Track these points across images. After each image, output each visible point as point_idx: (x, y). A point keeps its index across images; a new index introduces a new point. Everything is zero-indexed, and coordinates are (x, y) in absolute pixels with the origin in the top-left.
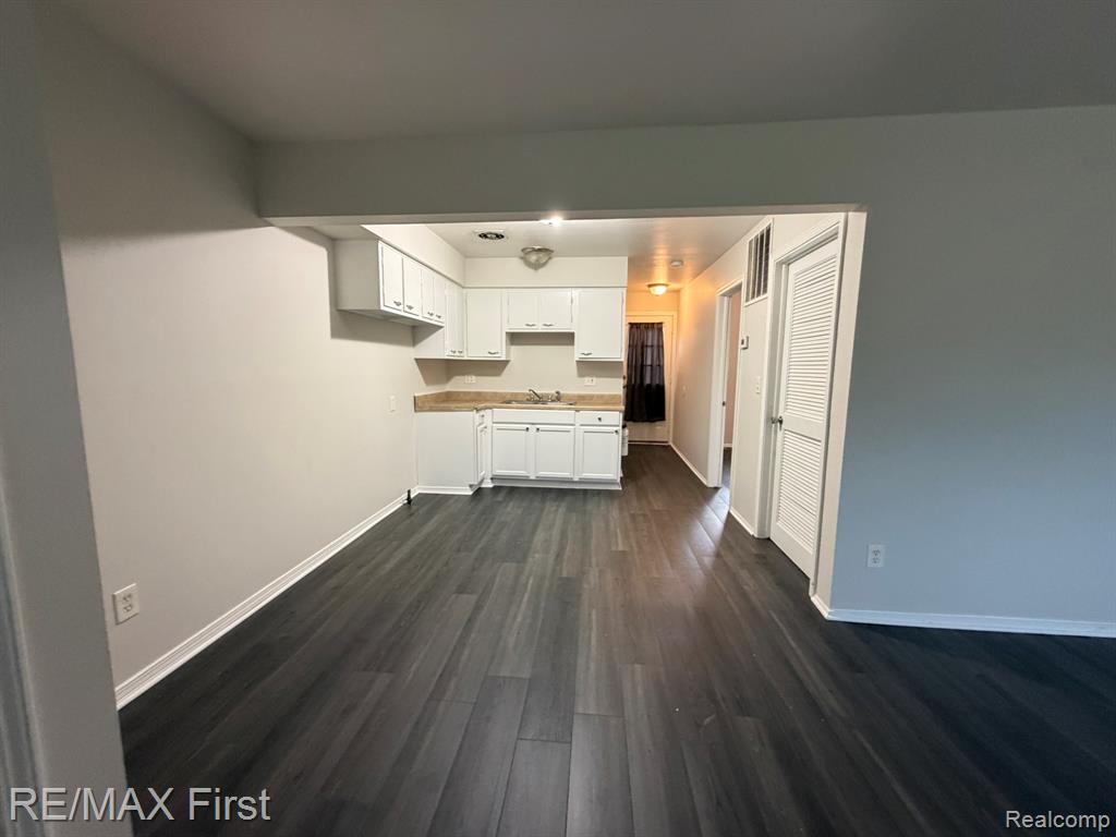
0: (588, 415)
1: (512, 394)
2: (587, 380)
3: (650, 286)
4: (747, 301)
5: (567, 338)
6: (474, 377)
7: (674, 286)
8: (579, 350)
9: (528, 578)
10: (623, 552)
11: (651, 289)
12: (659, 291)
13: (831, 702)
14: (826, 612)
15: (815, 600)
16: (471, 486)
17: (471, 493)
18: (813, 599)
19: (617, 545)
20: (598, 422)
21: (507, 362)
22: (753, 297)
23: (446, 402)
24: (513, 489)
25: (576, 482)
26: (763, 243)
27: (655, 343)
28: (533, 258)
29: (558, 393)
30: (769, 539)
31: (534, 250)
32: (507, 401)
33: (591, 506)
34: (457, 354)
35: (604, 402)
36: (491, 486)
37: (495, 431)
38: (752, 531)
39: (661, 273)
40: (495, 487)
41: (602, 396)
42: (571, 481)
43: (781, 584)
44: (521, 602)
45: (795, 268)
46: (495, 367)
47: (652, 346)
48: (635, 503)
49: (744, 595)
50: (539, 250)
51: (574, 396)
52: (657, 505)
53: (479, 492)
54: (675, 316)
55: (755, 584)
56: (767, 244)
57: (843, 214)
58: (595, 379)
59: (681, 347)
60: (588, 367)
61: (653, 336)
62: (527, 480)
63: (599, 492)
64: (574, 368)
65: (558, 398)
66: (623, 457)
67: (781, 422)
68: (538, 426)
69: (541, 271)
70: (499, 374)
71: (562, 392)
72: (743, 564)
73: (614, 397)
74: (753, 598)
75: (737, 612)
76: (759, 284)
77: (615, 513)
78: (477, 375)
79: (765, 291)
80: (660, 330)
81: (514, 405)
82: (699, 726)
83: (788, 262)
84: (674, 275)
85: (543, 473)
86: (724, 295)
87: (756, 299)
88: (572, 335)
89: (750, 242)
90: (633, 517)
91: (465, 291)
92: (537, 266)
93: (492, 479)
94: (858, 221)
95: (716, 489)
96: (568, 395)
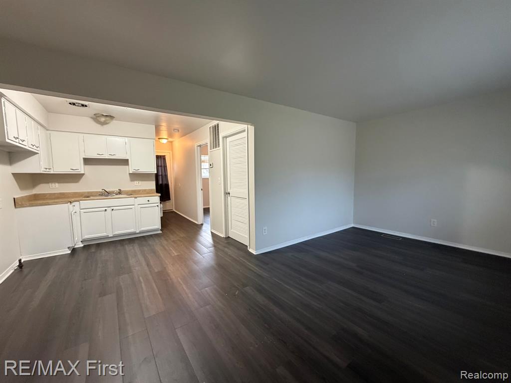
0: (142, 200)
1: (88, 192)
2: (136, 183)
3: (159, 139)
4: (211, 149)
5: (125, 162)
6: (57, 184)
7: (170, 139)
8: (132, 168)
9: (139, 278)
10: (178, 255)
11: (160, 140)
12: (164, 141)
13: (265, 274)
14: (254, 252)
15: (250, 250)
16: (69, 248)
17: (70, 252)
18: (249, 250)
19: (174, 254)
20: (148, 202)
21: (84, 174)
22: (213, 148)
23: (36, 200)
24: (98, 245)
25: (138, 233)
26: (216, 129)
27: (163, 165)
28: (103, 119)
29: (120, 190)
30: (229, 237)
31: (103, 115)
32: (88, 196)
33: (151, 242)
34: (48, 170)
35: (146, 193)
36: (82, 245)
37: (83, 215)
38: (223, 235)
39: (164, 134)
40: (84, 246)
41: (145, 190)
42: (135, 233)
43: (239, 249)
44: (142, 288)
45: (229, 139)
46: (75, 177)
47: (161, 166)
48: (171, 236)
49: (230, 256)
50: (106, 116)
51: (129, 191)
52: (182, 235)
53: (74, 250)
54: (171, 154)
55: (231, 251)
56: (218, 129)
57: (247, 126)
58: (140, 182)
59: (175, 166)
60: (136, 176)
61: (161, 162)
62: (107, 237)
63: (151, 236)
64: (128, 177)
65: (120, 192)
66: (161, 217)
67: (229, 194)
68: (112, 208)
69: (105, 126)
70: (77, 182)
71: (122, 189)
72: (225, 247)
73: (152, 190)
74: (233, 256)
75: (230, 261)
76: (216, 143)
77: (165, 242)
78: (58, 183)
79: (219, 146)
80: (164, 159)
81: (92, 198)
82: (235, 295)
83: (226, 137)
84: (170, 135)
85: (117, 233)
86: (198, 146)
87: (215, 149)
88: (127, 160)
89: (210, 128)
90: (173, 241)
91: (48, 132)
92: (103, 124)
93: (81, 241)
94: (252, 129)
95: (202, 224)
96: (125, 191)
